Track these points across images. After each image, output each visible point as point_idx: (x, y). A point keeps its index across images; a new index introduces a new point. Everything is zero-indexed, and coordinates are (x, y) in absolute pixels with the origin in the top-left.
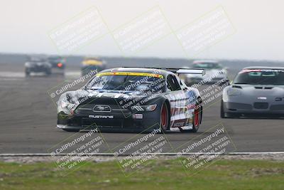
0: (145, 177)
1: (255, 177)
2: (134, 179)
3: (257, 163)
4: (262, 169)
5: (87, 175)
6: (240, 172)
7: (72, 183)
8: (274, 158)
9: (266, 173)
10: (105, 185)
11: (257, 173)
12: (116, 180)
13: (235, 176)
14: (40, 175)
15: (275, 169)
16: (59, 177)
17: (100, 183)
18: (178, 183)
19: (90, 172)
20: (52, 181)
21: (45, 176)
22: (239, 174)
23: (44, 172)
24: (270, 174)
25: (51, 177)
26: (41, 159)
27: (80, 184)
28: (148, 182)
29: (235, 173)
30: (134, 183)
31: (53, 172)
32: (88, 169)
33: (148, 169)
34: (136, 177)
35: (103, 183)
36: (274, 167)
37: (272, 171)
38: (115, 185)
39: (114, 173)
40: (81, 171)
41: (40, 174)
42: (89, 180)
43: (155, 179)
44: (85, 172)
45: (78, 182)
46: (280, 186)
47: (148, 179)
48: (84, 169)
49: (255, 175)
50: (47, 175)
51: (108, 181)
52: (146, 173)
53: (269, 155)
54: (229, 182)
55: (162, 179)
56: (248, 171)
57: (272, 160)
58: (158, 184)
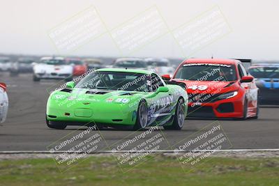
0: (110, 174)
1: (218, 174)
2: (100, 176)
3: (221, 160)
4: (226, 166)
5: (54, 173)
6: (203, 169)
7: (39, 181)
8: (237, 156)
9: (229, 170)
10: (71, 182)
11: (221, 170)
12: (82, 177)
13: (199, 174)
14: (7, 173)
15: (238, 166)
16: (26, 174)
17: (66, 180)
18: (143, 180)
19: (57, 170)
20: (18, 178)
21: (12, 174)
22: (202, 171)
23: (11, 169)
24: (233, 170)
25: (18, 174)
26: (8, 157)
27: (47, 181)
28: (113, 178)
29: (199, 170)
30: (100, 180)
31: (20, 170)
32: (54, 167)
33: (114, 167)
34: (101, 174)
35: (69, 180)
36: (237, 164)
37: (235, 168)
38: (81, 182)
39: (80, 170)
40: (48, 168)
41: (7, 171)
42: (56, 177)
43: (120, 176)
44: (51, 169)
45: (45, 180)
46: (243, 182)
47: (114, 176)
48: (50, 166)
49: (218, 172)
50: (14, 172)
51: (74, 178)
52: (112, 170)
53: (232, 153)
54: (193, 179)
55: (127, 176)
56: (212, 168)
57: (235, 157)
58: (123, 181)
